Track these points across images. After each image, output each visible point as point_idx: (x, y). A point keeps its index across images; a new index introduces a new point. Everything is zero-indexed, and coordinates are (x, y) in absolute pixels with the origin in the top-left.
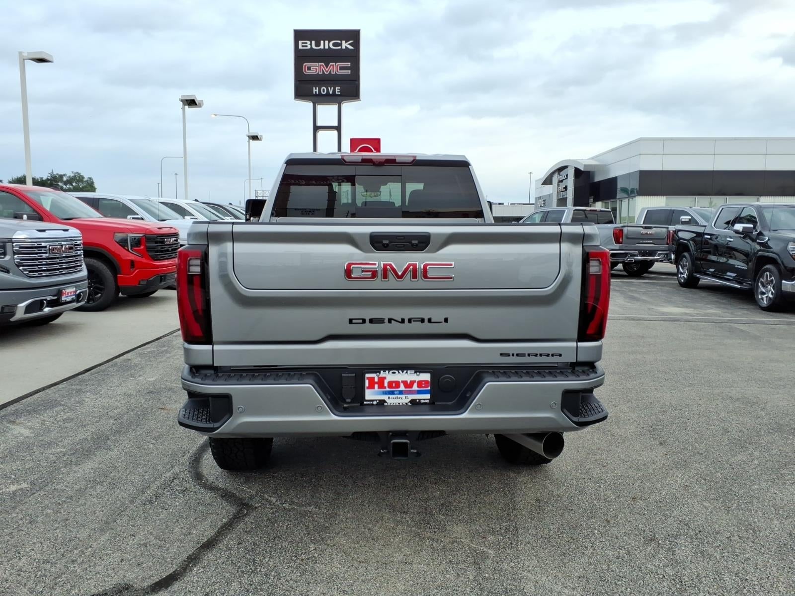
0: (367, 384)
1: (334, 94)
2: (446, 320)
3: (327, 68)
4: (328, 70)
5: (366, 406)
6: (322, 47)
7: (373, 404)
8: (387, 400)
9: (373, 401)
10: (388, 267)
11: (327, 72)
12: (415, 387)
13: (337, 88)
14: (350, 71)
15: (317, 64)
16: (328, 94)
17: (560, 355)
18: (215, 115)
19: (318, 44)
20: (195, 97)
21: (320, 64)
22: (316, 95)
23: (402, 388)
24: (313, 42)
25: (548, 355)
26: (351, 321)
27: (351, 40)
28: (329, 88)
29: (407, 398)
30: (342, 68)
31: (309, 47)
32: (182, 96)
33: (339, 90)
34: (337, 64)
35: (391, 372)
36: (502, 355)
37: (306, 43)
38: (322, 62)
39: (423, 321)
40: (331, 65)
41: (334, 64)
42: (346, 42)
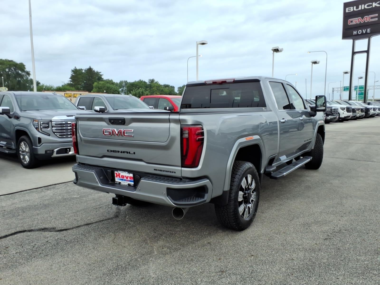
0: (115, 175)
1: (366, 33)
2: (134, 153)
3: (363, 19)
4: (363, 21)
5: (116, 184)
6: (360, 9)
7: (117, 183)
8: (121, 183)
9: (117, 182)
10: (114, 131)
11: (362, 21)
12: (129, 179)
13: (368, 29)
14: (377, 19)
15: (357, 18)
16: (362, 34)
17: (175, 173)
18: (310, 52)
19: (357, 8)
20: (279, 47)
21: (358, 18)
22: (355, 35)
23: (125, 178)
24: (355, 7)
25: (170, 172)
26: (108, 151)
27: (379, 1)
28: (363, 30)
29: (127, 183)
30: (372, 18)
31: (352, 10)
32: (273, 48)
33: (370, 30)
34: (369, 16)
35: (121, 172)
36: (155, 170)
37: (351, 8)
38: (360, 17)
39: (127, 153)
40: (365, 17)
41: (367, 16)
42: (375, 3)
